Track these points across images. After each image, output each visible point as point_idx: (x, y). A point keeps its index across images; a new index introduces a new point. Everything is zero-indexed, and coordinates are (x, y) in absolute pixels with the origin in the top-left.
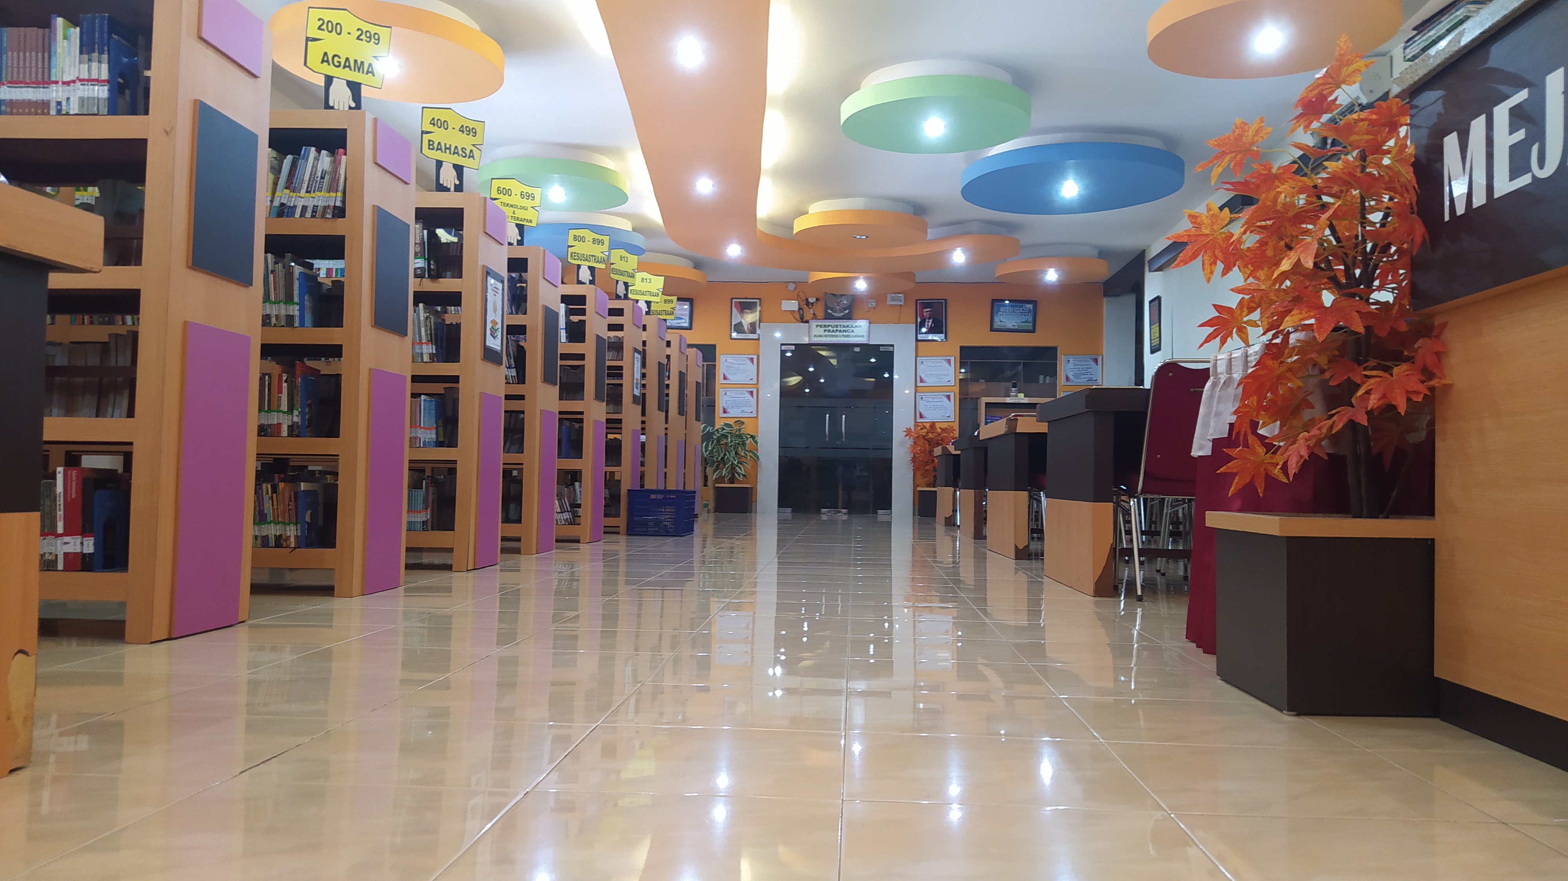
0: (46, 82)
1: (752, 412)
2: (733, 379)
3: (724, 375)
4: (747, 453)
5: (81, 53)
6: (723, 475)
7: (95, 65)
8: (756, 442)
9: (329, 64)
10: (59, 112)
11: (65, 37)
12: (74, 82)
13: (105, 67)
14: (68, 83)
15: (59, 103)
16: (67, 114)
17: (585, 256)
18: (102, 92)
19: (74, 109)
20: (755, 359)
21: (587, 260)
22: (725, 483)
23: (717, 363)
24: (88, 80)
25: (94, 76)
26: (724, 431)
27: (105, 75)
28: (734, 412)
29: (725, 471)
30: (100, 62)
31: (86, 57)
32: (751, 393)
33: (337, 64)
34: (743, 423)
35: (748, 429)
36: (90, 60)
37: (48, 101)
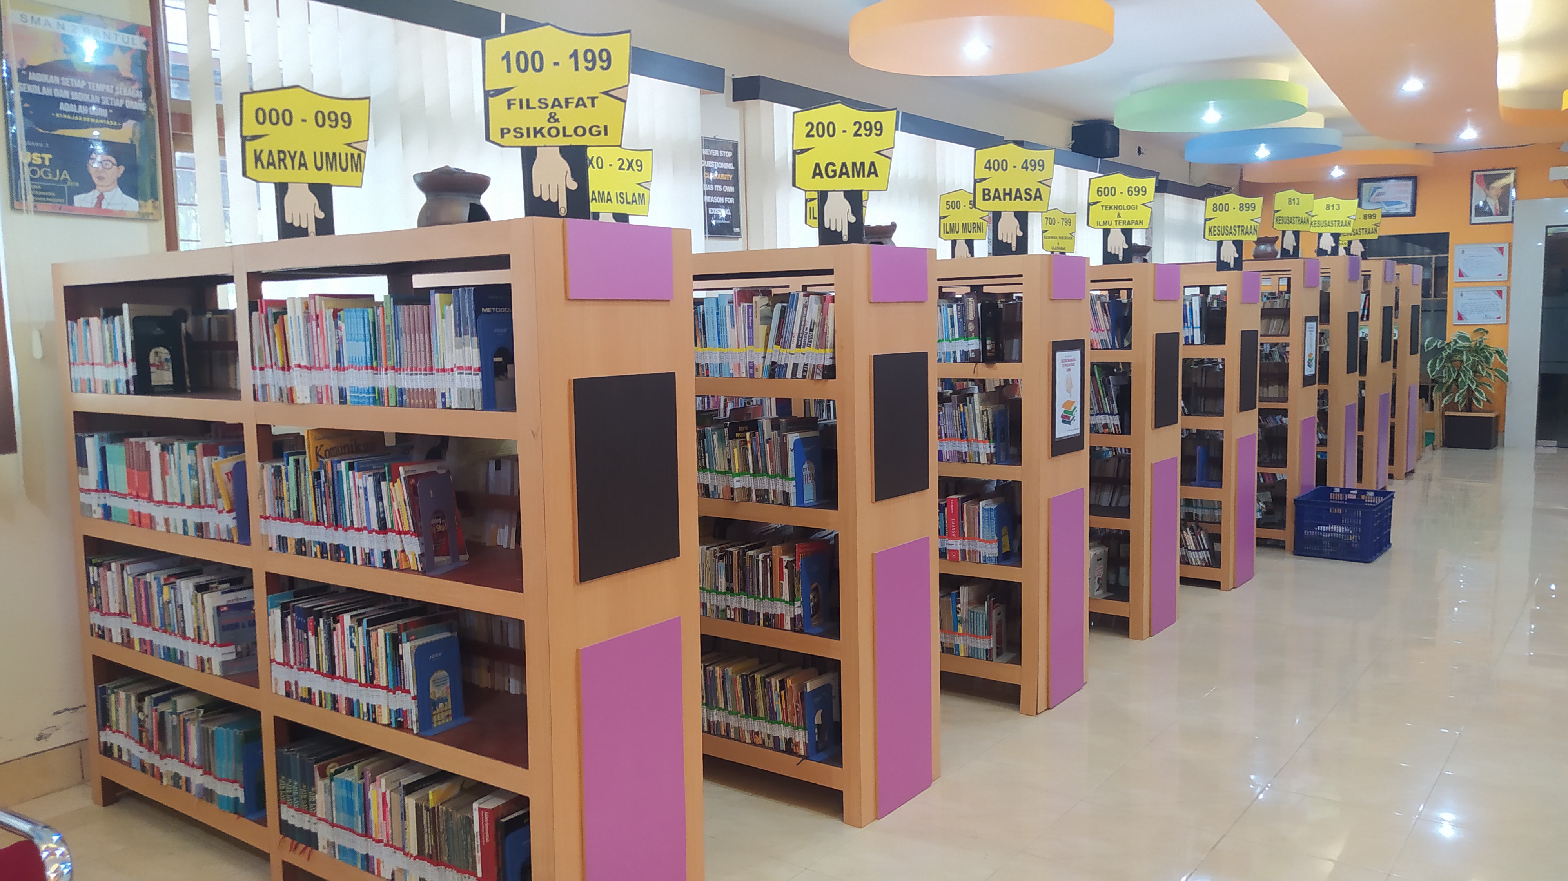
0: (430, 368)
1: (1499, 318)
2: (1473, 275)
3: (1460, 272)
4: (1490, 372)
5: (456, 334)
6: (1456, 401)
7: (468, 349)
8: (1505, 360)
9: (822, 177)
10: (444, 405)
11: (443, 318)
12: (452, 370)
13: (476, 352)
14: (449, 371)
15: (443, 395)
16: (450, 408)
17: (1229, 229)
18: (477, 383)
19: (456, 402)
20: (1506, 250)
21: (1231, 233)
22: (1459, 411)
23: (1450, 255)
24: (463, 368)
25: (468, 363)
26: (1458, 345)
27: (476, 362)
28: (1474, 319)
29: (1459, 397)
30: (472, 346)
31: (460, 339)
32: (1500, 293)
33: (831, 174)
34: (1487, 332)
35: (1493, 342)
36: (463, 344)
37: (433, 392)
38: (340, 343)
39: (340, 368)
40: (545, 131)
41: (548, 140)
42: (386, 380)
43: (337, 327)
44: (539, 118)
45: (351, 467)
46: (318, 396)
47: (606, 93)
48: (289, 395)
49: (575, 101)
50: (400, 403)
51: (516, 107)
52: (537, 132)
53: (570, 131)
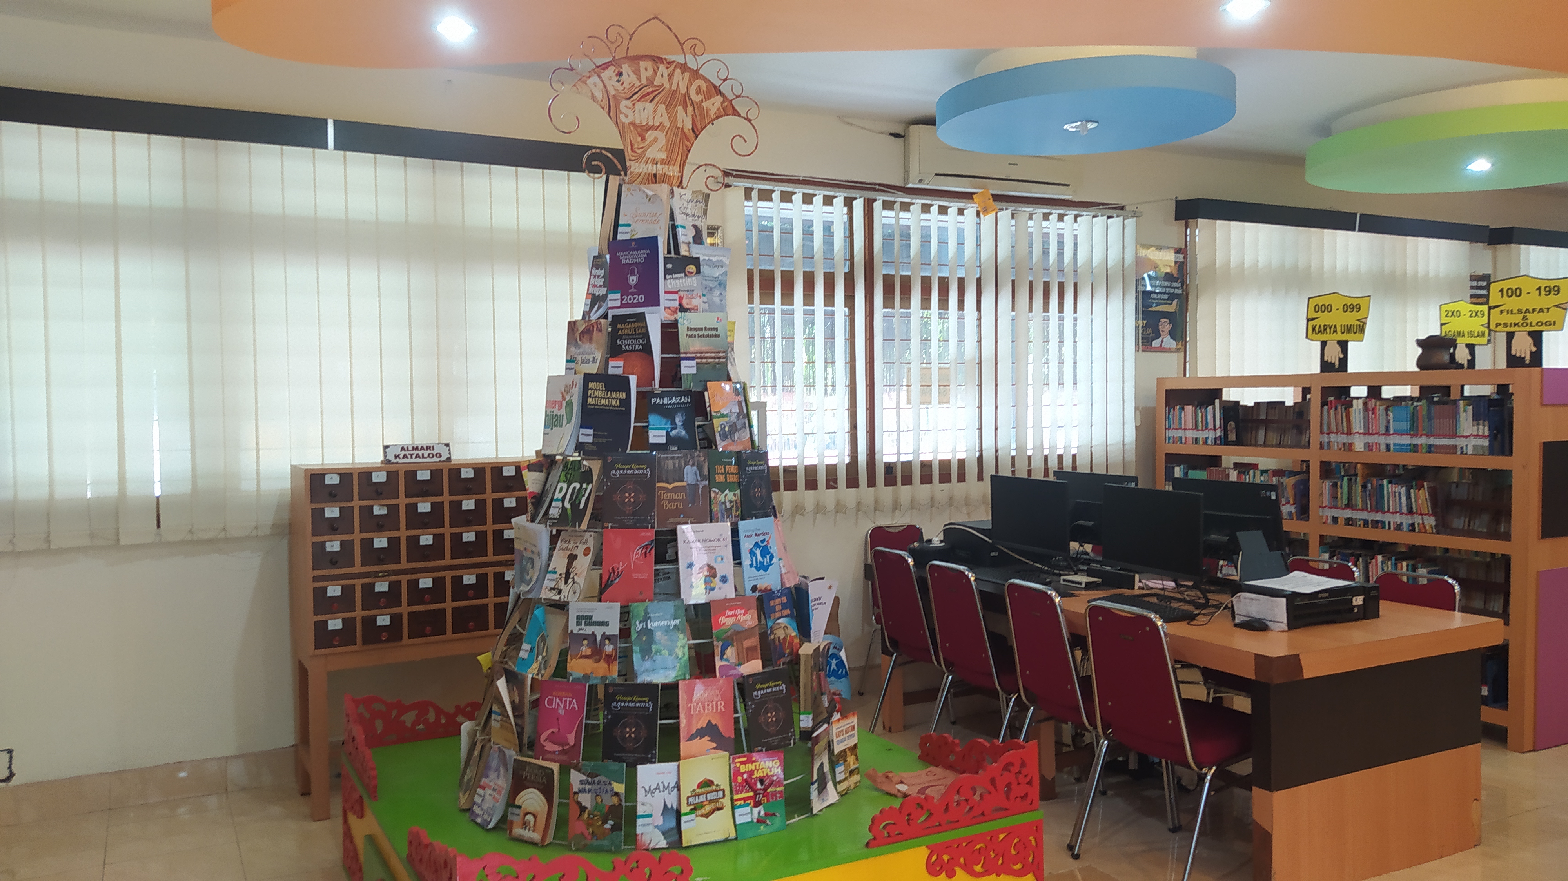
0: (1454, 435)
5: (1473, 420)
7: (1481, 427)
10: (1462, 453)
11: (1465, 411)
12: (1469, 436)
13: (1486, 428)
14: (1467, 437)
15: (1462, 448)
16: (1466, 454)
18: (1486, 443)
19: (1470, 452)
24: (1477, 435)
25: (1481, 433)
27: (1487, 433)
30: (1484, 425)
31: (1475, 422)
36: (1478, 425)
37: (1456, 446)
38: (1388, 422)
39: (1387, 433)
40: (1520, 324)
41: (1521, 329)
42: (1422, 441)
43: (1387, 415)
44: (1518, 318)
45: (1390, 482)
46: (1369, 447)
47: (1556, 306)
48: (1349, 447)
49: (1538, 310)
50: (1429, 452)
51: (1505, 314)
52: (1515, 325)
53: (1534, 324)
